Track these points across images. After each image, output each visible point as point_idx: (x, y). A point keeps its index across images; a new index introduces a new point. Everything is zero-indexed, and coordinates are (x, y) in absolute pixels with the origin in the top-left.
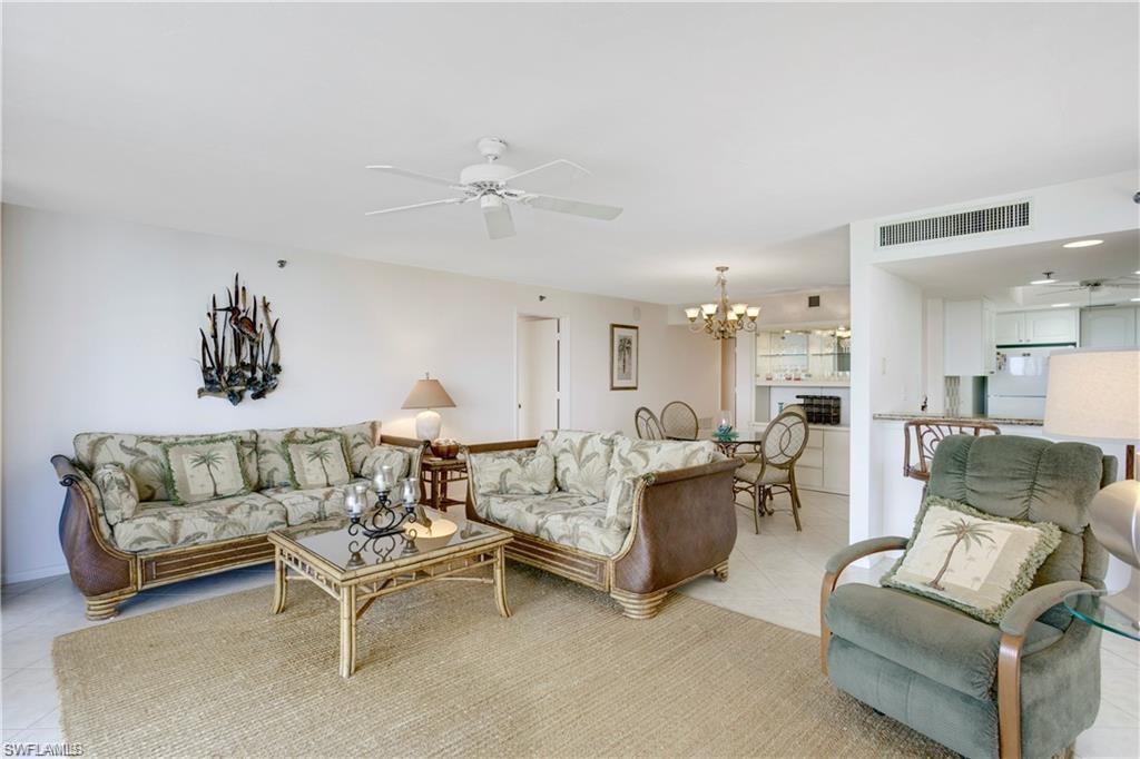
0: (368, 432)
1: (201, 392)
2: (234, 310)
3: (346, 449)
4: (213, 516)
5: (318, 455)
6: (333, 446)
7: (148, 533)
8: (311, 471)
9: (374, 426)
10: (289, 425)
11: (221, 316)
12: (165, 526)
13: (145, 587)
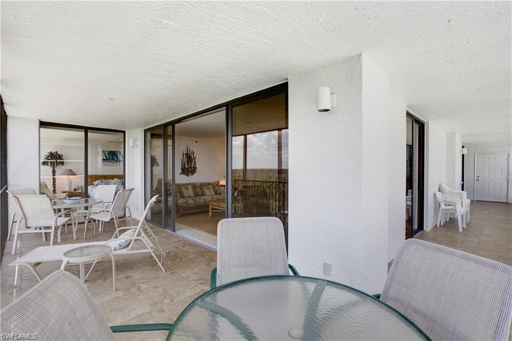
0: (217, 184)
1: (181, 174)
2: (187, 154)
3: (214, 188)
4: (193, 200)
5: (208, 188)
6: (211, 187)
7: (182, 202)
8: (207, 192)
9: (218, 182)
10: (201, 182)
11: (185, 155)
12: (185, 201)
13: (184, 213)
